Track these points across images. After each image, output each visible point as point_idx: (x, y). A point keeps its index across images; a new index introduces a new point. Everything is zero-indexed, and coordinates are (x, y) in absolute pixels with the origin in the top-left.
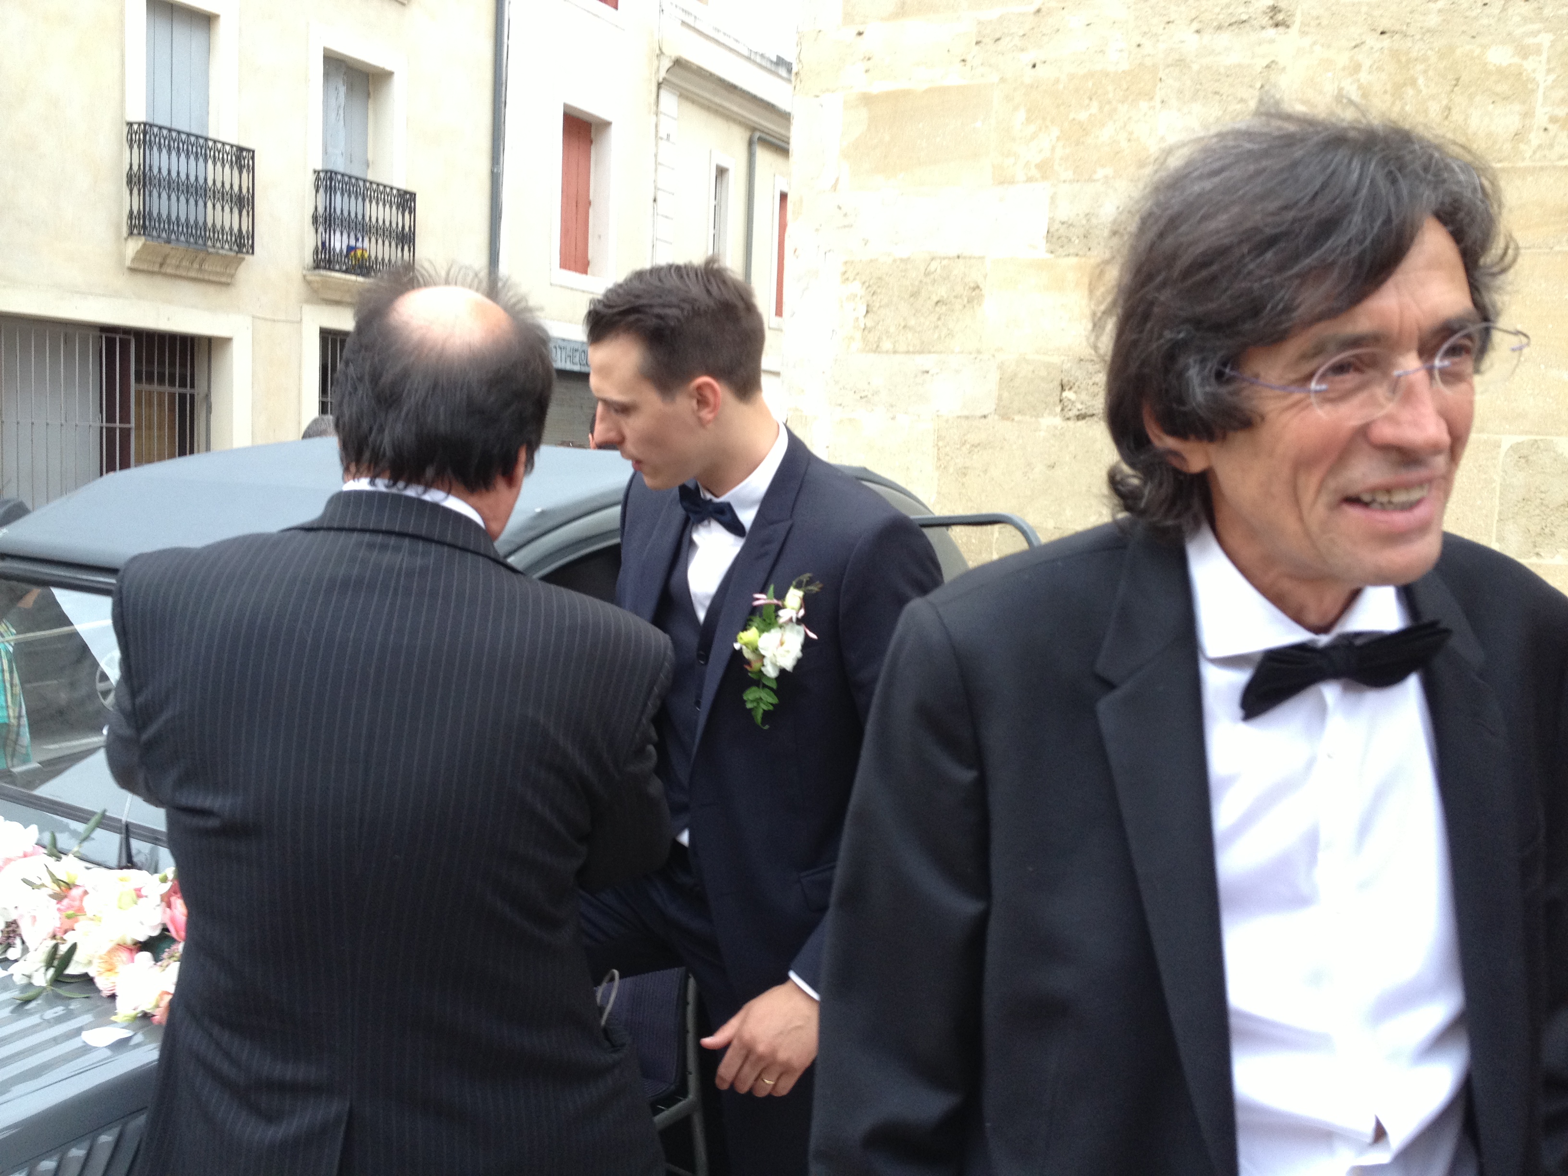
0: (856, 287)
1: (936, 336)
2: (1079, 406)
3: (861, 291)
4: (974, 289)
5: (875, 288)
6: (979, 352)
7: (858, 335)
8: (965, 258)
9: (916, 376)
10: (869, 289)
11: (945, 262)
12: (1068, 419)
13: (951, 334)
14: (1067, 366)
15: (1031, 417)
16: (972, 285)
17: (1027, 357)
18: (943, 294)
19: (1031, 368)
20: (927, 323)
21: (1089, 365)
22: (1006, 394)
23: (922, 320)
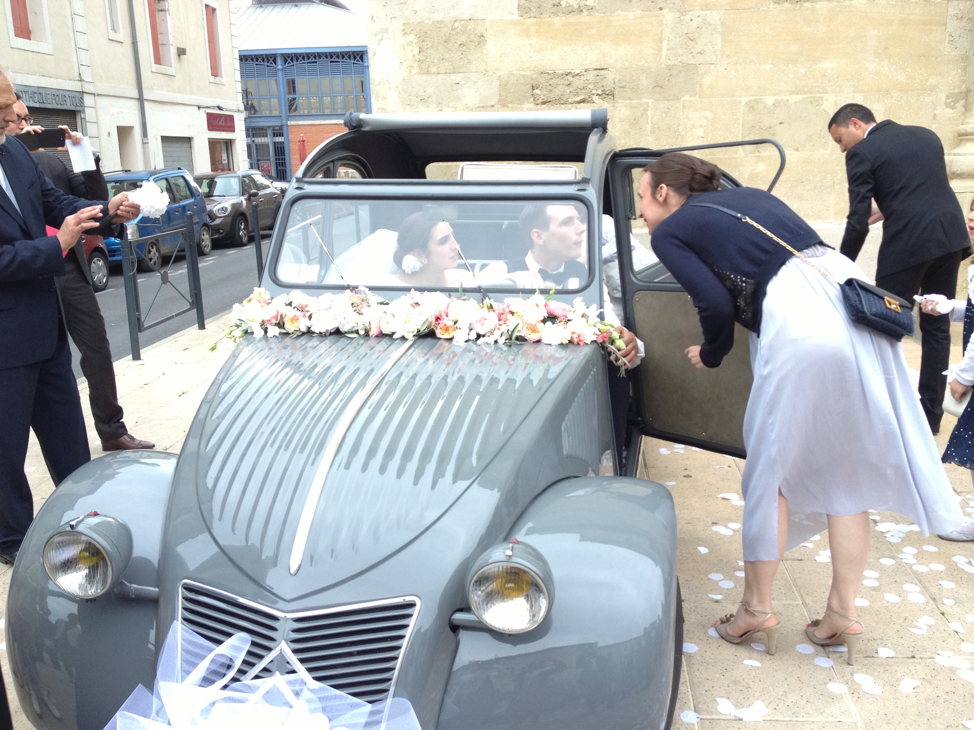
0: (411, 38)
1: (461, 63)
2: (543, 97)
3: (415, 41)
4: (480, 37)
5: (423, 38)
6: (487, 71)
7: (416, 65)
8: (473, 20)
9: (452, 86)
10: (420, 39)
11: (463, 22)
12: (537, 104)
13: (470, 62)
14: (534, 77)
15: (518, 104)
16: (479, 35)
17: (513, 73)
18: (463, 40)
19: (516, 78)
20: (456, 56)
21: (546, 76)
22: (503, 93)
23: (452, 55)
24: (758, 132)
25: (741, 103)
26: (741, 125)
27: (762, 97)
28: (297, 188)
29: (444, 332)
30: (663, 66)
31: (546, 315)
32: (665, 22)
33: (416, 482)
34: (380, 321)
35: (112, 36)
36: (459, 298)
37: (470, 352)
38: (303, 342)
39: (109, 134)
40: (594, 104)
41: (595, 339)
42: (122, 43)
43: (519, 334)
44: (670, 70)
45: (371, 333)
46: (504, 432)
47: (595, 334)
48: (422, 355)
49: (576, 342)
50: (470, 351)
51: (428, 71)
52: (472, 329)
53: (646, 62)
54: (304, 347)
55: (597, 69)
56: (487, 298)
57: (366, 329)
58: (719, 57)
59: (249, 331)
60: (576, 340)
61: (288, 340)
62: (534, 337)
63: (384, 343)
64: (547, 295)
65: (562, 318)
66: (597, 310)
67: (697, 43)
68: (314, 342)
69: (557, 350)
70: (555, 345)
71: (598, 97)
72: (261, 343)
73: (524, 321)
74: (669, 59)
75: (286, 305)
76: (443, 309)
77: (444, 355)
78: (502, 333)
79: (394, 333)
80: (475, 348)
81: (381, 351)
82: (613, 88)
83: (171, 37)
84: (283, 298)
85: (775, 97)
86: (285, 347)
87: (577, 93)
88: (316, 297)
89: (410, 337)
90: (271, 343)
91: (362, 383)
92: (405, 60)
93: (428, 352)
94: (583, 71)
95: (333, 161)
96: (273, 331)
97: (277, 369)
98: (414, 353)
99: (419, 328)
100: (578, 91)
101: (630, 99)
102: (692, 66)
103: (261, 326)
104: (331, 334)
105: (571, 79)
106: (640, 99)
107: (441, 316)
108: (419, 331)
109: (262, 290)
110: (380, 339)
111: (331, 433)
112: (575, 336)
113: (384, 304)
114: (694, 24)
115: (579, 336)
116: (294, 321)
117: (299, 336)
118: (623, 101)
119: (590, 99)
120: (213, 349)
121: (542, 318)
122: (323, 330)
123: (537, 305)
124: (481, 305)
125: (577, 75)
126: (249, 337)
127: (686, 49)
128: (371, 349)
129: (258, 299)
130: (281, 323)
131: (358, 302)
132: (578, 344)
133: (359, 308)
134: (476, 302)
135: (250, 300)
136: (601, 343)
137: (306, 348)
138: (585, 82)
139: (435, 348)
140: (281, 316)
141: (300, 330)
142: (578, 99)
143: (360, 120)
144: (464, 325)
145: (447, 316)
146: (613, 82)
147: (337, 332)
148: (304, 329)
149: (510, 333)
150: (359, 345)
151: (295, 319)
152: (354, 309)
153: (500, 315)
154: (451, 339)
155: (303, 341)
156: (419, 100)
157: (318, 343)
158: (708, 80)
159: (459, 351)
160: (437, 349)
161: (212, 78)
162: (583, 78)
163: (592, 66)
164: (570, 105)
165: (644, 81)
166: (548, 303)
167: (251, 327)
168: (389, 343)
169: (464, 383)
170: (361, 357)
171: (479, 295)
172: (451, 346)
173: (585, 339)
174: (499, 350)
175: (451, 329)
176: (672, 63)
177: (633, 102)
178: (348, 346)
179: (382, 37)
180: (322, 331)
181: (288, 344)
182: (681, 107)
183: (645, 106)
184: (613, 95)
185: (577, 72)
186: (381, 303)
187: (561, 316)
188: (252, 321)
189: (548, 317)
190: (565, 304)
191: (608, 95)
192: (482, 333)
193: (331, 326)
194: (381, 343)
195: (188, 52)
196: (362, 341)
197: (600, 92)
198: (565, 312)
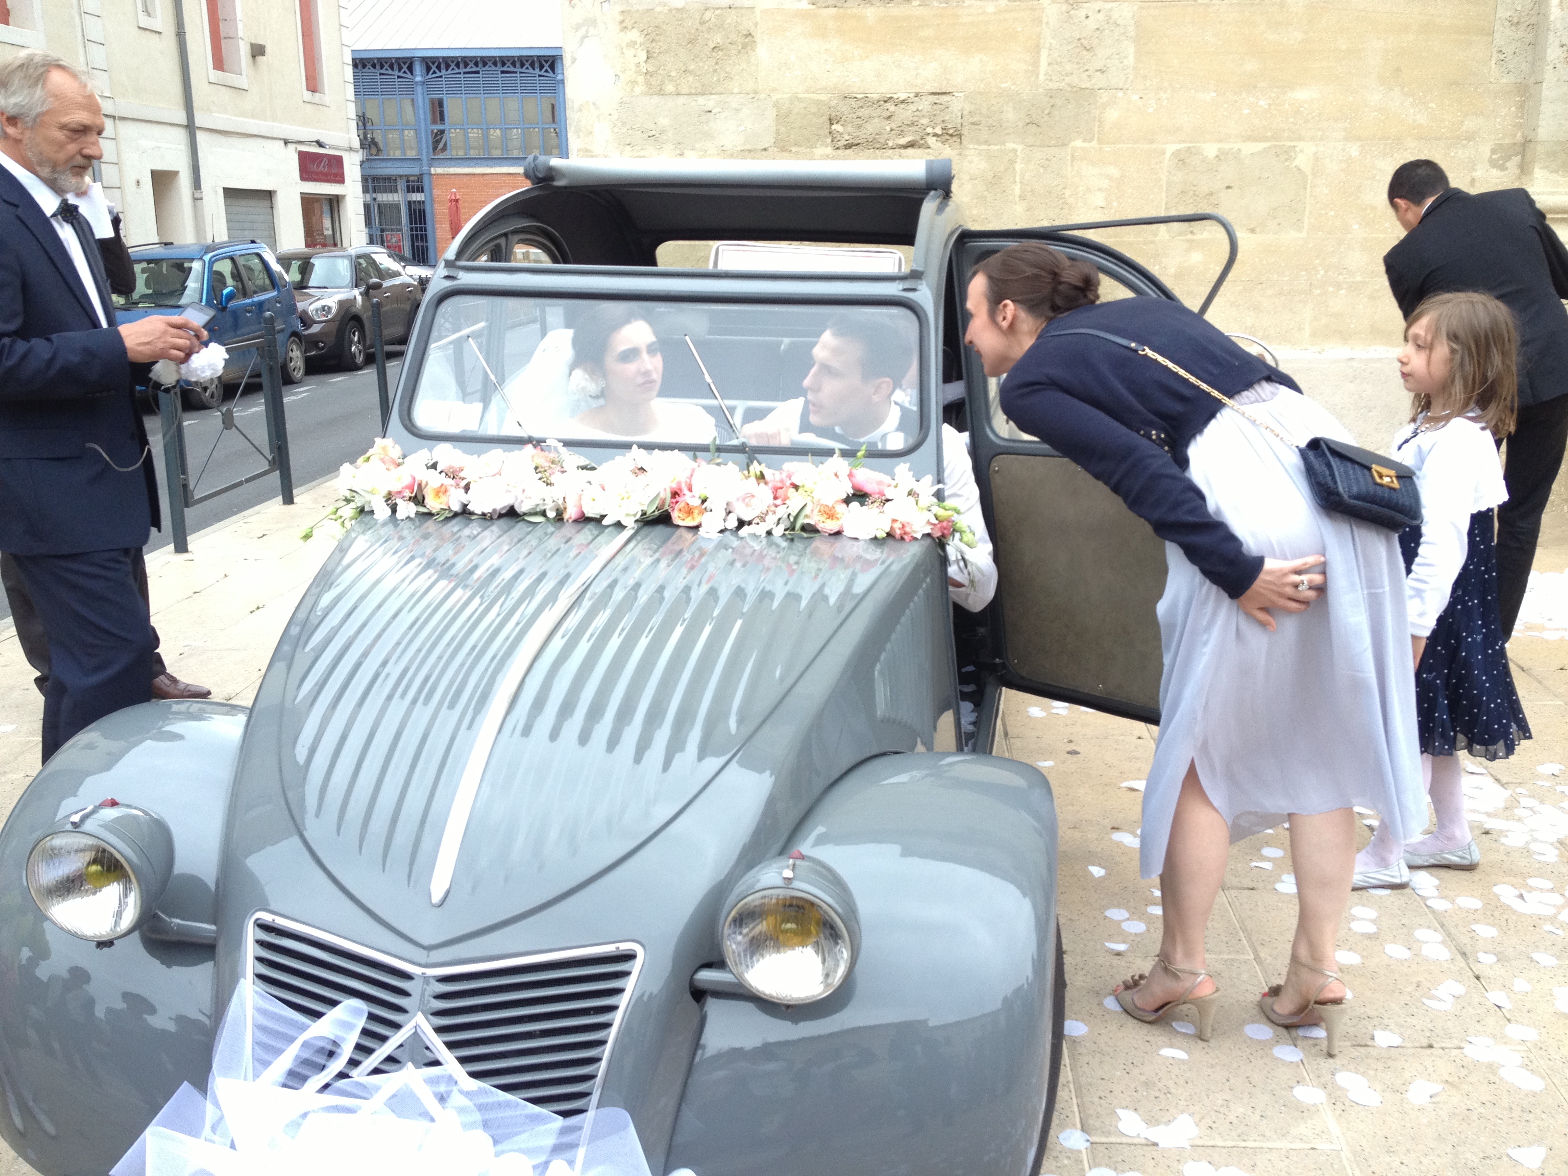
0: (634, 35)
1: (715, 79)
2: (847, 137)
3: (640, 40)
4: (746, 36)
5: (653, 35)
6: (756, 93)
7: (641, 79)
8: (735, 8)
9: (700, 116)
10: (648, 37)
11: (718, 12)
12: (838, 148)
13: (729, 77)
14: (833, 103)
15: (807, 148)
16: (745, 33)
17: (799, 96)
18: (719, 40)
19: (803, 105)
20: (706, 67)
21: (853, 102)
22: (783, 129)
23: (701, 64)
24: (1191, 201)
25: (1165, 154)
26: (1165, 189)
27: (1198, 145)
28: (448, 277)
29: (686, 515)
30: (1041, 90)
31: (851, 492)
32: (1045, 20)
33: (638, 758)
34: (580, 496)
35: (144, 21)
36: (709, 462)
37: (727, 549)
38: (456, 529)
39: (138, 182)
40: (928, 150)
41: (930, 531)
42: (160, 33)
43: (806, 521)
44: (1051, 97)
45: (566, 516)
46: (782, 679)
47: (929, 522)
48: (650, 552)
49: (898, 536)
50: (726, 547)
51: (661, 89)
52: (730, 512)
53: (1014, 84)
54: (457, 535)
55: (934, 94)
56: (755, 462)
57: (557, 510)
58: (1131, 78)
59: (366, 509)
60: (898, 532)
61: (430, 525)
62: (831, 526)
63: (588, 532)
64: (852, 459)
65: (877, 496)
66: (933, 485)
67: (1096, 55)
68: (474, 528)
69: (867, 549)
70: (865, 540)
71: (935, 138)
72: (386, 529)
73: (815, 501)
74: (1051, 80)
75: (428, 468)
76: (683, 478)
77: (685, 553)
78: (779, 519)
79: (603, 517)
80: (735, 543)
81: (582, 544)
82: (959, 125)
83: (240, 26)
84: (422, 455)
85: (1220, 145)
86: (426, 537)
87: (902, 131)
88: (476, 456)
89: (630, 523)
90: (402, 529)
91: (552, 598)
92: (623, 72)
93: (658, 548)
94: (912, 95)
95: (505, 235)
96: (407, 509)
97: (412, 572)
98: (636, 550)
99: (645, 508)
100: (904, 128)
101: (986, 143)
102: (1088, 91)
103: (386, 501)
104: (501, 516)
105: (892, 108)
106: (1003, 143)
107: (680, 489)
108: (644, 514)
109: (388, 442)
110: (580, 526)
111: (499, 677)
112: (897, 526)
113: (587, 469)
114: (1092, 24)
115: (903, 526)
116: (441, 494)
117: (448, 519)
118: (976, 146)
119: (922, 142)
120: (307, 537)
121: (844, 496)
122: (488, 510)
123: (836, 475)
124: (746, 472)
125: (903, 102)
126: (367, 519)
127: (1078, 63)
128: (567, 542)
129: (382, 456)
130: (420, 498)
131: (546, 464)
132: (902, 539)
133: (548, 474)
134: (737, 468)
135: (369, 458)
136: (938, 538)
137: (459, 538)
138: (916, 114)
139: (671, 541)
140: (420, 485)
141: (449, 509)
142: (903, 141)
143: (551, 169)
144: (717, 505)
145: (690, 490)
146: (960, 114)
147: (511, 514)
148: (456, 508)
149: (792, 519)
150: (546, 534)
151: (441, 491)
152: (540, 475)
153: (776, 489)
154: (697, 528)
155: (454, 526)
156: (646, 136)
157: (480, 530)
158: (1112, 115)
159: (710, 547)
160: (674, 543)
161: (307, 95)
162: (912, 107)
163: (926, 87)
164: (891, 151)
165: (1010, 115)
166: (854, 471)
167: (370, 502)
168: (596, 533)
169: (716, 600)
170: (549, 555)
171: (742, 457)
172: (697, 539)
173: (914, 531)
174: (773, 547)
175: (696, 512)
176: (1054, 86)
177: (992, 147)
178: (529, 537)
179: (587, 32)
180: (486, 511)
181: (430, 530)
182: (1069, 157)
183: (1011, 155)
184: (960, 136)
185: (903, 97)
186: (584, 468)
187: (875, 493)
188: (372, 493)
189: (854, 495)
190: (881, 474)
191: (951, 135)
192: (747, 518)
193: (500, 504)
194: (583, 532)
195: (268, 50)
196: (551, 529)
197: (938, 131)
198: (882, 487)
